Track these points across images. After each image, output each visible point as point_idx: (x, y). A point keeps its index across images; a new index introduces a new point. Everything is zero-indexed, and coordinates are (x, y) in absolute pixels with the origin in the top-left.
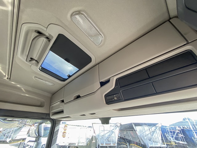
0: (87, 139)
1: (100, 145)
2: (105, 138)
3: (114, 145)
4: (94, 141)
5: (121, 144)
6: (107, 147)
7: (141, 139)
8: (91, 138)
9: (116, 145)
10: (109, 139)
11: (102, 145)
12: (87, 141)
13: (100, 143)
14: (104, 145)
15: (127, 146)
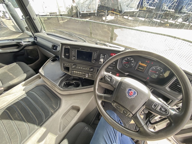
0: (67, 8)
1: (81, 13)
2: (86, 6)
3: (94, 12)
4: (74, 11)
5: (100, 12)
6: (88, 14)
7: (120, 5)
8: (70, 7)
9: (96, 12)
10: (89, 7)
11: (83, 13)
12: (68, 10)
13: (81, 11)
14: (85, 12)
15: (105, 13)
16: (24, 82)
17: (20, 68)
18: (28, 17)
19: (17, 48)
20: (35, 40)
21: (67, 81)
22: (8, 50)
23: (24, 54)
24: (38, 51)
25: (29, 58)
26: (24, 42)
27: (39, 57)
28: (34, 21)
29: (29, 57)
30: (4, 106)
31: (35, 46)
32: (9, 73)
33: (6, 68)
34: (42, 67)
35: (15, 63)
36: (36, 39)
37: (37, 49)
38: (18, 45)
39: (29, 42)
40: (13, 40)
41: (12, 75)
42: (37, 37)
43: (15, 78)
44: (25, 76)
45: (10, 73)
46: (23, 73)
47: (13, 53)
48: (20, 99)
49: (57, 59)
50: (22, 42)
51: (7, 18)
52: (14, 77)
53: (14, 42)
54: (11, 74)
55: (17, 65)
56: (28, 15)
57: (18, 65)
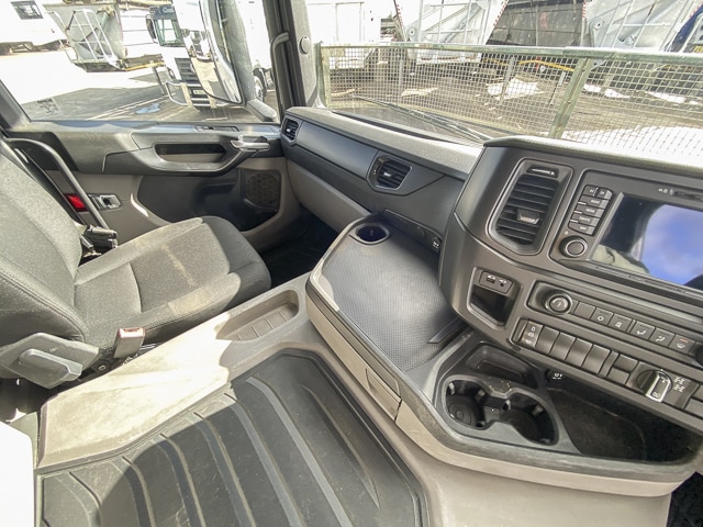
3: (468, 61)
9: (477, 60)
11: (424, 62)
14: (434, 61)
16: (224, 317)
17: (216, 245)
18: (284, 37)
19: (217, 161)
20: (286, 133)
21: (465, 378)
22: (185, 164)
23: (231, 187)
24: (280, 183)
25: (246, 205)
26: (247, 139)
27: (278, 207)
28: (300, 54)
29: (247, 200)
30: (132, 439)
31: (277, 159)
32: (172, 256)
33: (165, 234)
34: (322, 261)
35: (200, 219)
36: (293, 132)
37: (280, 175)
38: (221, 149)
39: (262, 139)
40: (211, 128)
41: (182, 268)
42: (299, 122)
43: (194, 288)
44: (233, 285)
45: (178, 257)
46: (227, 269)
47: (200, 179)
48: (206, 413)
49: (387, 232)
50: (240, 135)
51: (202, 54)
52: (191, 282)
53: (211, 135)
54: (179, 265)
55: (206, 226)
56: (287, 28)
57: (210, 232)
